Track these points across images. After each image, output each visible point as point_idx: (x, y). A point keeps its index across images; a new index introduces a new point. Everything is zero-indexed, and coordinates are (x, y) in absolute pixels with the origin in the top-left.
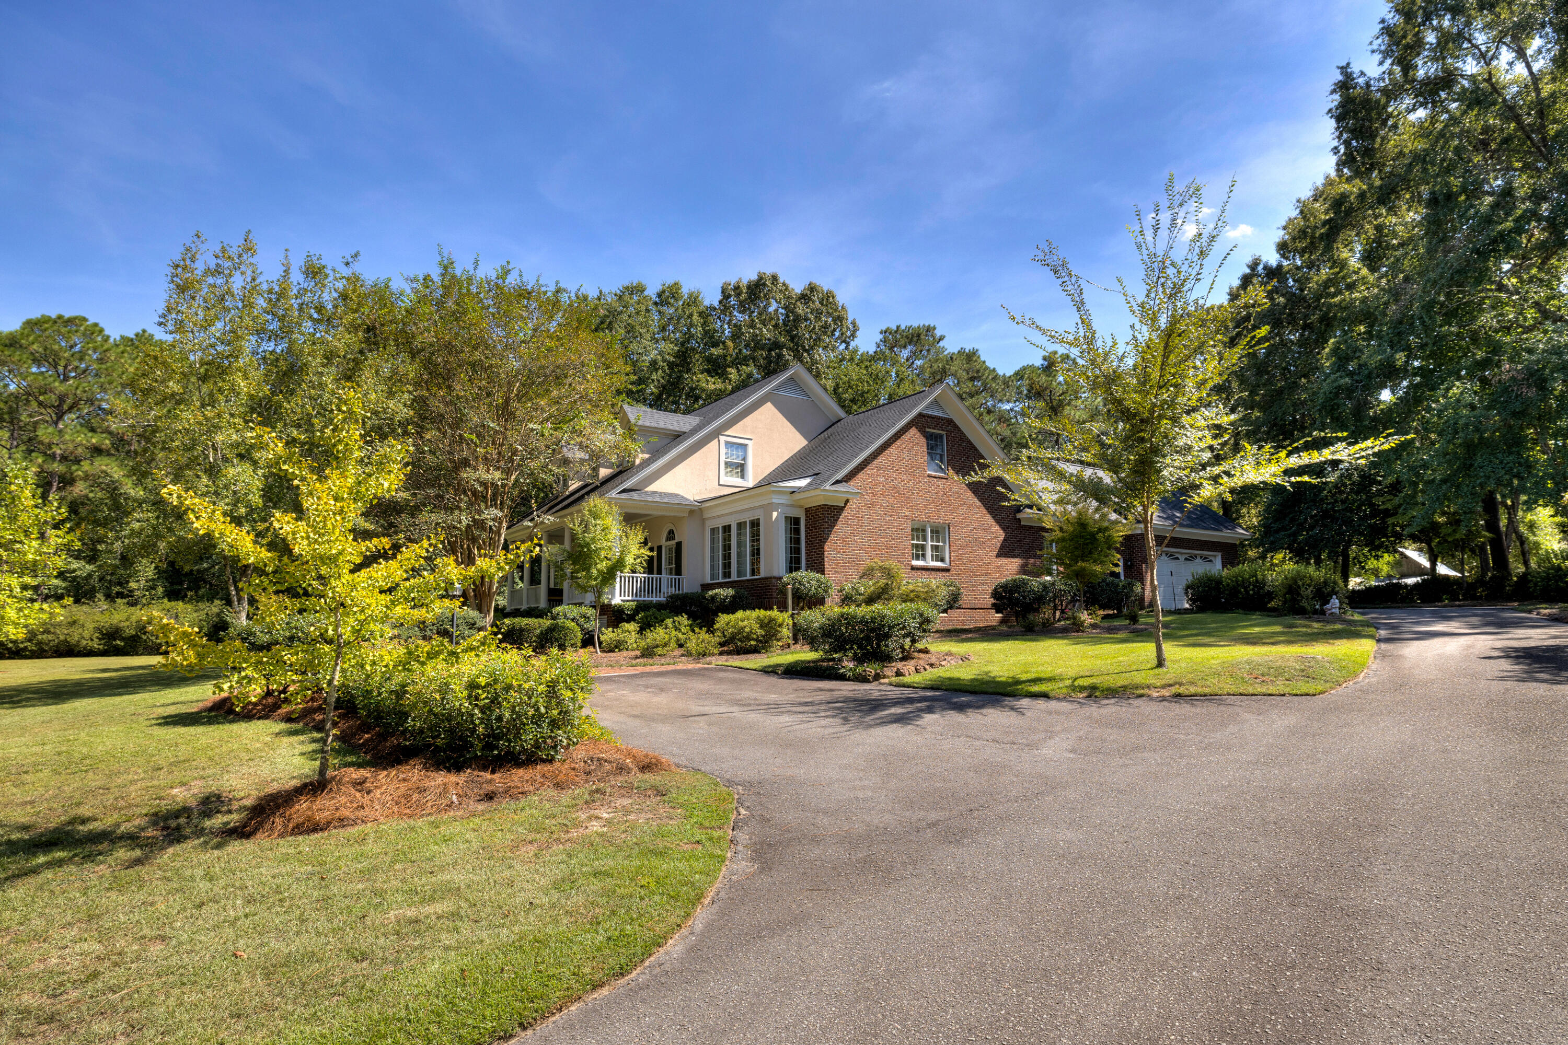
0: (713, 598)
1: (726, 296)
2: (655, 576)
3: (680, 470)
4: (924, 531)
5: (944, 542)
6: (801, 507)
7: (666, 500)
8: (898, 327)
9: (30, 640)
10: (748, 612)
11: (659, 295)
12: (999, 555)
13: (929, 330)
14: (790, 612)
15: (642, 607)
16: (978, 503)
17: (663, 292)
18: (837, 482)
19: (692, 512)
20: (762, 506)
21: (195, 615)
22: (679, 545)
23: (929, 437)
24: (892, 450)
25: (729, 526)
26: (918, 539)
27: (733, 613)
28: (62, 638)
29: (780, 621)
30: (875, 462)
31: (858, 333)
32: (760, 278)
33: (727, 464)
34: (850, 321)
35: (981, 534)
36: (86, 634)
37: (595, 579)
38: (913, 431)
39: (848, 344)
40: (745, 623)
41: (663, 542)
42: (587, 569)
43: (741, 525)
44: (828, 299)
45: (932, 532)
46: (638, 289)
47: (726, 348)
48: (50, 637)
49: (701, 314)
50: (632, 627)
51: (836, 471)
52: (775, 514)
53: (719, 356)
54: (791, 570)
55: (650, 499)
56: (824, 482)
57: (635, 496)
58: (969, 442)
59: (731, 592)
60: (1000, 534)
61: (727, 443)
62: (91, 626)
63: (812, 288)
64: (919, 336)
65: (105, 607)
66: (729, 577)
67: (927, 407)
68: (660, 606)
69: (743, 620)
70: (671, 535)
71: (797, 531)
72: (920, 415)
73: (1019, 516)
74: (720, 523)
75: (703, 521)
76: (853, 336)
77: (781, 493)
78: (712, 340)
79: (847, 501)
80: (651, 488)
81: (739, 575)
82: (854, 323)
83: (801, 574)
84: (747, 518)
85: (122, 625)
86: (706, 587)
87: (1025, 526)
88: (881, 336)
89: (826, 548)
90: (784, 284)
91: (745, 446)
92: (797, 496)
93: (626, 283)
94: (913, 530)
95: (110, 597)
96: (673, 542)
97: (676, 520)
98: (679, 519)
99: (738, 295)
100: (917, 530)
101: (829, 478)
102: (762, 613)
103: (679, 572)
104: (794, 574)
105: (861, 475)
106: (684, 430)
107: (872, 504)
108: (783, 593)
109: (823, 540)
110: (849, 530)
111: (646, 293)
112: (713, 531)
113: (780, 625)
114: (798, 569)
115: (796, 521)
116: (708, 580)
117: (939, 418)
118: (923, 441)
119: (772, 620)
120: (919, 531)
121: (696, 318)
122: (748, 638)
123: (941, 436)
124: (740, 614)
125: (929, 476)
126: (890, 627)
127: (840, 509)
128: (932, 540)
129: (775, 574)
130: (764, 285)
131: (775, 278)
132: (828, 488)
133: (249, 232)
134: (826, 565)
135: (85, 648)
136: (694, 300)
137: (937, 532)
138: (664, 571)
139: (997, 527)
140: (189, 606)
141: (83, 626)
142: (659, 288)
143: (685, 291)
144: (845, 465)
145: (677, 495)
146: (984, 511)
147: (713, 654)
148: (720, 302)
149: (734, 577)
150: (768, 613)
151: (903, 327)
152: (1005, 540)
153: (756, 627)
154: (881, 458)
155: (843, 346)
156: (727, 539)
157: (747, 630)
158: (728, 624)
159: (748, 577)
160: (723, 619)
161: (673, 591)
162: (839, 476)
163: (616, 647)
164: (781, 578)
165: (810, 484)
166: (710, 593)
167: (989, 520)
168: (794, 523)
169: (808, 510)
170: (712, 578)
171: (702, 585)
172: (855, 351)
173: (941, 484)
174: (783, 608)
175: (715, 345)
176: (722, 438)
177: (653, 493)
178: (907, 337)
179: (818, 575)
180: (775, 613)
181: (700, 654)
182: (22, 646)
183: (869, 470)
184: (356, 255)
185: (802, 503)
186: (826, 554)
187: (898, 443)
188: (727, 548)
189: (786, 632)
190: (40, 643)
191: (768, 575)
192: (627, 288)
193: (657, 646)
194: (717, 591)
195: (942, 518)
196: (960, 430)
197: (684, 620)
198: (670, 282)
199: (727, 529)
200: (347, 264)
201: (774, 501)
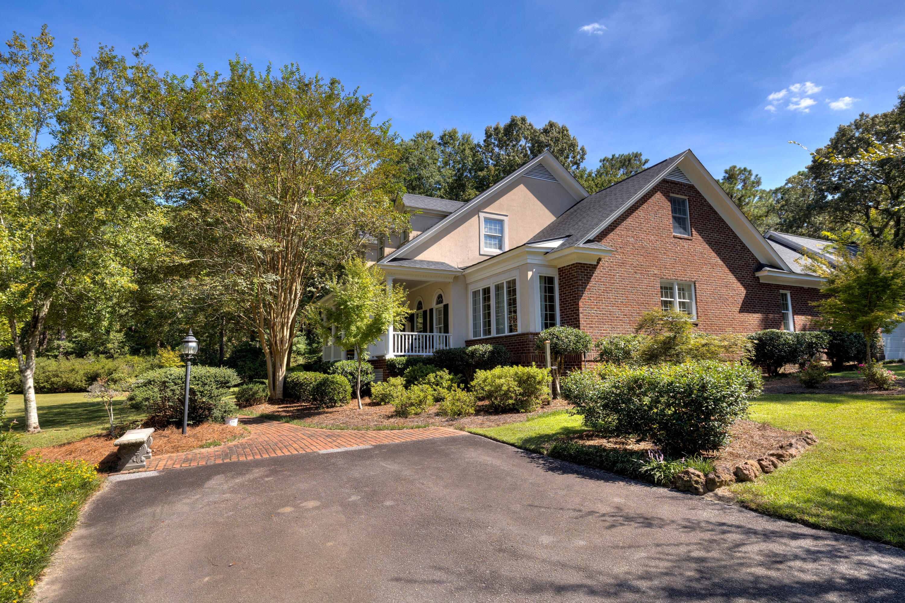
0: (473, 353)
1: (488, 135)
2: (428, 334)
3: (446, 242)
4: (671, 289)
5: (690, 298)
6: (554, 267)
7: (433, 267)
8: (613, 156)
9: (47, 382)
10: (506, 368)
11: (442, 138)
12: (742, 311)
13: (637, 156)
14: (549, 368)
15: (411, 362)
16: (720, 262)
17: (445, 135)
18: (589, 241)
19: (456, 278)
20: (518, 267)
21: (145, 364)
22: (446, 307)
23: (674, 202)
24: (640, 213)
25: (489, 289)
26: (666, 296)
27: (491, 368)
28: (64, 380)
29: (540, 377)
30: (625, 224)
31: (585, 157)
32: (513, 120)
33: (487, 236)
34: (579, 148)
35: (724, 291)
36: (79, 378)
37: (355, 336)
38: (658, 196)
39: (578, 165)
40: (502, 381)
41: (434, 305)
42: (347, 328)
43: (498, 288)
44: (563, 131)
45: (679, 289)
46: (428, 136)
47: (489, 171)
48: (58, 379)
49: (471, 149)
50: (399, 381)
51: (588, 231)
52: (530, 274)
53: (484, 177)
54: (546, 326)
55: (418, 266)
56: (577, 240)
57: (405, 263)
58: (710, 206)
59: (489, 347)
60: (742, 292)
61: (486, 219)
62: (82, 372)
63: (551, 125)
64: (629, 160)
65: (93, 360)
66: (490, 333)
67: (670, 174)
68: (428, 361)
69: (500, 377)
70: (440, 299)
71: (551, 290)
72: (664, 181)
73: (758, 274)
74: (481, 286)
75: (466, 285)
76: (582, 158)
77: (535, 253)
78: (479, 166)
79: (599, 260)
80: (420, 258)
81: (498, 332)
82: (582, 149)
83: (557, 329)
84: (504, 280)
85: (100, 371)
86: (469, 343)
87: (764, 284)
88: (601, 164)
89: (581, 304)
90: (530, 125)
91: (501, 222)
92: (550, 257)
93: (419, 132)
94: (661, 288)
95: (97, 353)
96: (441, 305)
97: (444, 285)
98: (446, 284)
99: (497, 134)
100: (666, 288)
101: (582, 236)
102: (520, 369)
103: (446, 330)
104: (551, 330)
105: (611, 235)
106: (450, 211)
107: (623, 264)
108: (542, 349)
109: (577, 297)
110: (603, 288)
111: (433, 139)
112: (475, 294)
113: (539, 383)
114: (553, 325)
115: (550, 280)
116: (471, 337)
117: (681, 184)
118: (667, 205)
119: (530, 377)
120: (667, 289)
121: (467, 152)
122: (506, 395)
123: (684, 201)
124: (497, 370)
125: (675, 237)
126: (717, 401)
127: (592, 268)
128: (680, 298)
129: (532, 330)
130: (516, 124)
131: (523, 120)
132: (581, 245)
133: (45, 26)
134: (582, 321)
135: (77, 386)
136: (466, 139)
137: (683, 290)
138: (435, 330)
139: (739, 284)
140: (141, 359)
141: (77, 372)
142: (441, 134)
143: (459, 135)
144: (597, 224)
145: (442, 264)
146: (727, 270)
147: (469, 414)
148: (485, 141)
149: (494, 334)
150: (527, 369)
151: (617, 156)
152: (746, 296)
153: (514, 384)
154: (629, 220)
155: (575, 167)
156: (487, 299)
157: (505, 388)
158: (485, 381)
159: (507, 333)
160: (481, 375)
161: (442, 347)
162: (592, 235)
163: (382, 400)
164: (537, 334)
165: (562, 245)
166: (470, 348)
167: (731, 278)
168: (547, 282)
169: (561, 271)
170: (475, 334)
171: (466, 342)
172: (584, 170)
173: (686, 244)
174: (541, 364)
175: (481, 170)
176: (482, 215)
177: (422, 261)
178: (621, 162)
179: (576, 331)
180: (533, 370)
181: (456, 413)
182: (42, 385)
183: (618, 231)
184: (145, 46)
185: (555, 263)
186: (581, 310)
187: (645, 206)
188: (487, 307)
189: (546, 390)
190: (52, 383)
191: (525, 331)
192: (420, 135)
193: (412, 405)
194: (477, 346)
195: (689, 275)
196: (701, 195)
197: (445, 375)
198: (449, 129)
199: (487, 291)
200: (137, 55)
201: (529, 261)
